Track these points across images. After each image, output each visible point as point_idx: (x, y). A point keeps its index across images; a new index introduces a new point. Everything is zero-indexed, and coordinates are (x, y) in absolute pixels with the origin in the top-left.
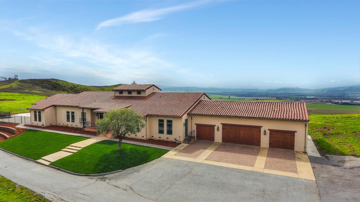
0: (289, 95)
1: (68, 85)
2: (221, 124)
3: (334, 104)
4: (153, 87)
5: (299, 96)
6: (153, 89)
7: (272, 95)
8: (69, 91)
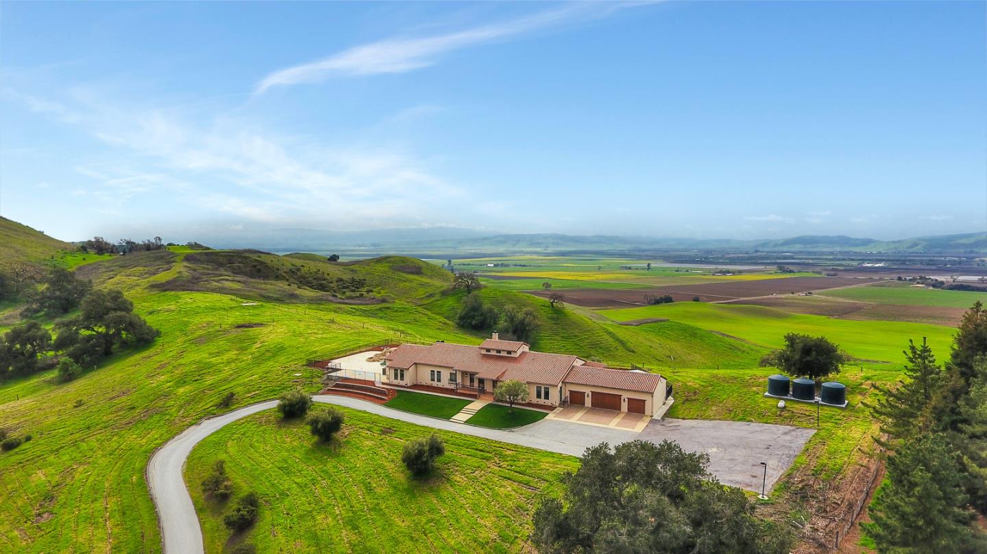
0: (816, 259)
1: (283, 265)
2: (590, 391)
3: (931, 288)
5: (843, 263)
7: (767, 258)
8: (288, 280)
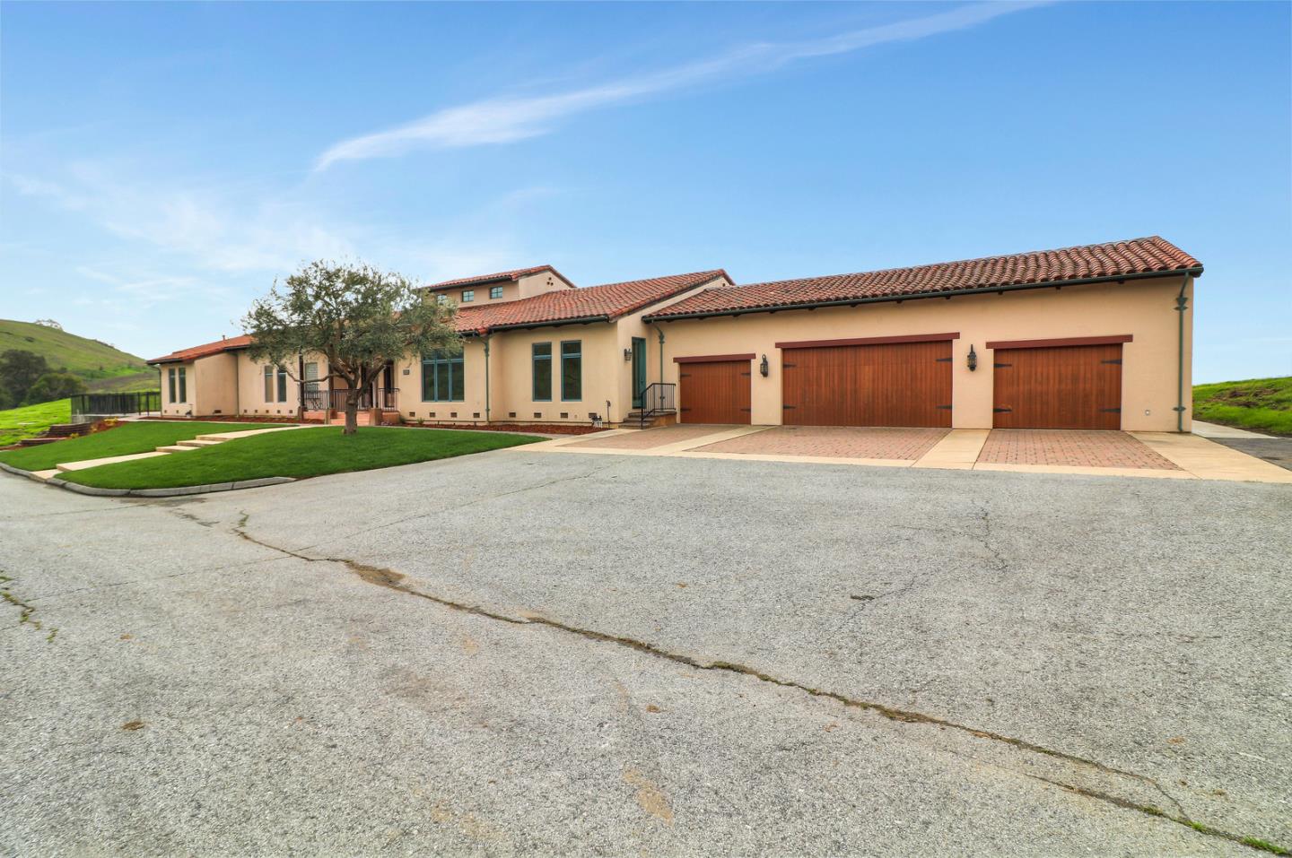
2: (778, 345)
4: (549, 274)
6: (548, 283)
